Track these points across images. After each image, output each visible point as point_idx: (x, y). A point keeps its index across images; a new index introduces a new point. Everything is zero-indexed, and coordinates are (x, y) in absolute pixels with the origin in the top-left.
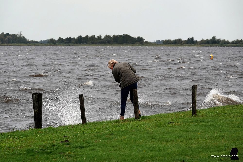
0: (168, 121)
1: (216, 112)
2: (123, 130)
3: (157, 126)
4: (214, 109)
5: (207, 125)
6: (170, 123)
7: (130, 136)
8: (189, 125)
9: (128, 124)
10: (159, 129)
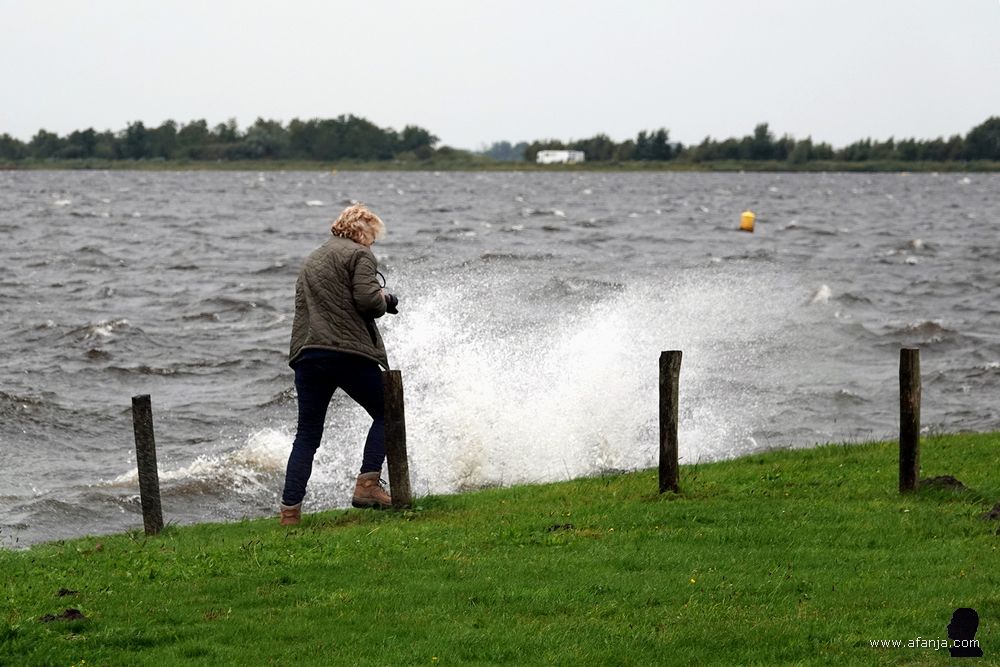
0: (546, 521)
1: (771, 478)
2: (337, 561)
3: (493, 542)
4: (762, 462)
5: (727, 539)
6: (556, 527)
7: (368, 590)
8: (643, 538)
9: (361, 533)
10: (506, 556)
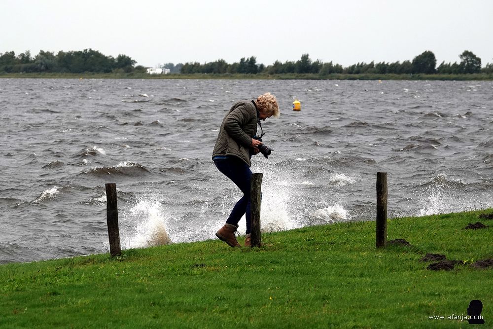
0: (191, 263)
1: (309, 240)
2: (81, 283)
3: (163, 273)
4: (304, 231)
5: (286, 272)
6: (197, 265)
7: (98, 298)
8: (242, 271)
9: (95, 269)
10: (170, 280)
